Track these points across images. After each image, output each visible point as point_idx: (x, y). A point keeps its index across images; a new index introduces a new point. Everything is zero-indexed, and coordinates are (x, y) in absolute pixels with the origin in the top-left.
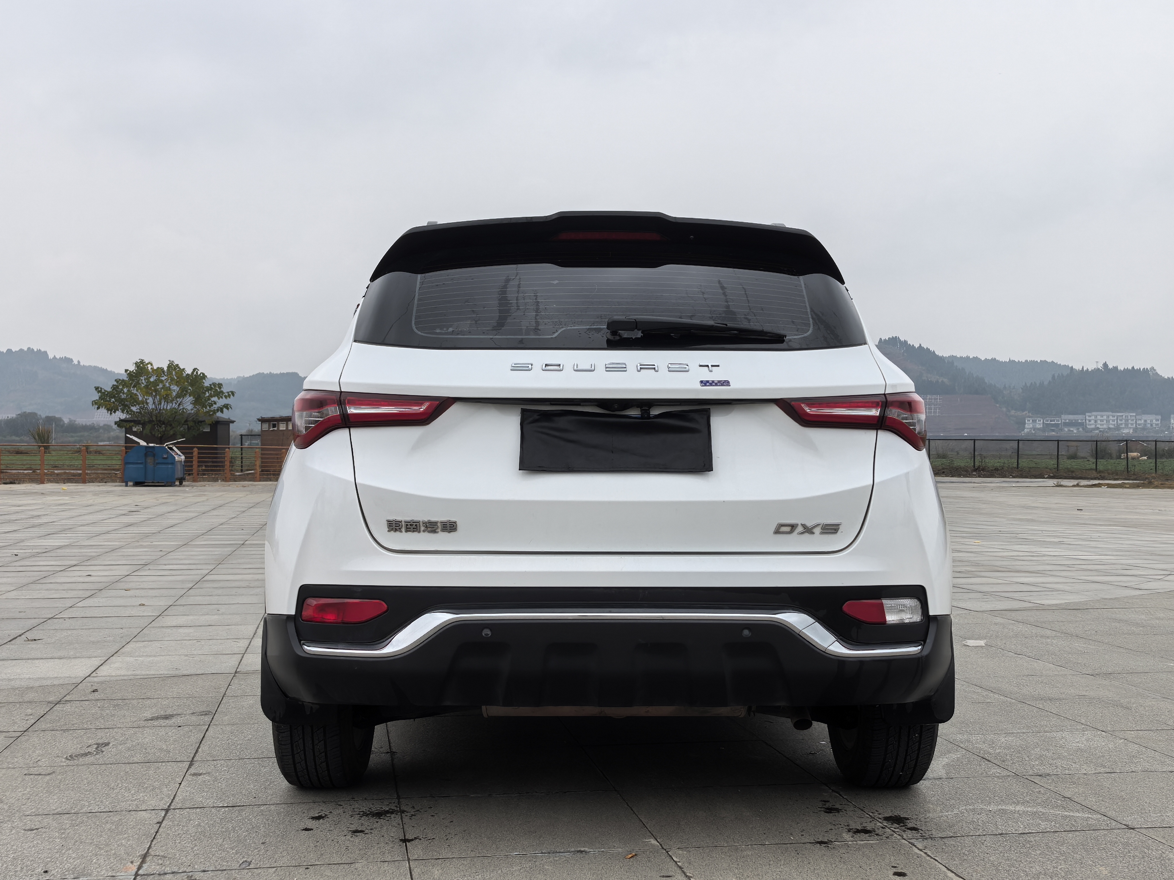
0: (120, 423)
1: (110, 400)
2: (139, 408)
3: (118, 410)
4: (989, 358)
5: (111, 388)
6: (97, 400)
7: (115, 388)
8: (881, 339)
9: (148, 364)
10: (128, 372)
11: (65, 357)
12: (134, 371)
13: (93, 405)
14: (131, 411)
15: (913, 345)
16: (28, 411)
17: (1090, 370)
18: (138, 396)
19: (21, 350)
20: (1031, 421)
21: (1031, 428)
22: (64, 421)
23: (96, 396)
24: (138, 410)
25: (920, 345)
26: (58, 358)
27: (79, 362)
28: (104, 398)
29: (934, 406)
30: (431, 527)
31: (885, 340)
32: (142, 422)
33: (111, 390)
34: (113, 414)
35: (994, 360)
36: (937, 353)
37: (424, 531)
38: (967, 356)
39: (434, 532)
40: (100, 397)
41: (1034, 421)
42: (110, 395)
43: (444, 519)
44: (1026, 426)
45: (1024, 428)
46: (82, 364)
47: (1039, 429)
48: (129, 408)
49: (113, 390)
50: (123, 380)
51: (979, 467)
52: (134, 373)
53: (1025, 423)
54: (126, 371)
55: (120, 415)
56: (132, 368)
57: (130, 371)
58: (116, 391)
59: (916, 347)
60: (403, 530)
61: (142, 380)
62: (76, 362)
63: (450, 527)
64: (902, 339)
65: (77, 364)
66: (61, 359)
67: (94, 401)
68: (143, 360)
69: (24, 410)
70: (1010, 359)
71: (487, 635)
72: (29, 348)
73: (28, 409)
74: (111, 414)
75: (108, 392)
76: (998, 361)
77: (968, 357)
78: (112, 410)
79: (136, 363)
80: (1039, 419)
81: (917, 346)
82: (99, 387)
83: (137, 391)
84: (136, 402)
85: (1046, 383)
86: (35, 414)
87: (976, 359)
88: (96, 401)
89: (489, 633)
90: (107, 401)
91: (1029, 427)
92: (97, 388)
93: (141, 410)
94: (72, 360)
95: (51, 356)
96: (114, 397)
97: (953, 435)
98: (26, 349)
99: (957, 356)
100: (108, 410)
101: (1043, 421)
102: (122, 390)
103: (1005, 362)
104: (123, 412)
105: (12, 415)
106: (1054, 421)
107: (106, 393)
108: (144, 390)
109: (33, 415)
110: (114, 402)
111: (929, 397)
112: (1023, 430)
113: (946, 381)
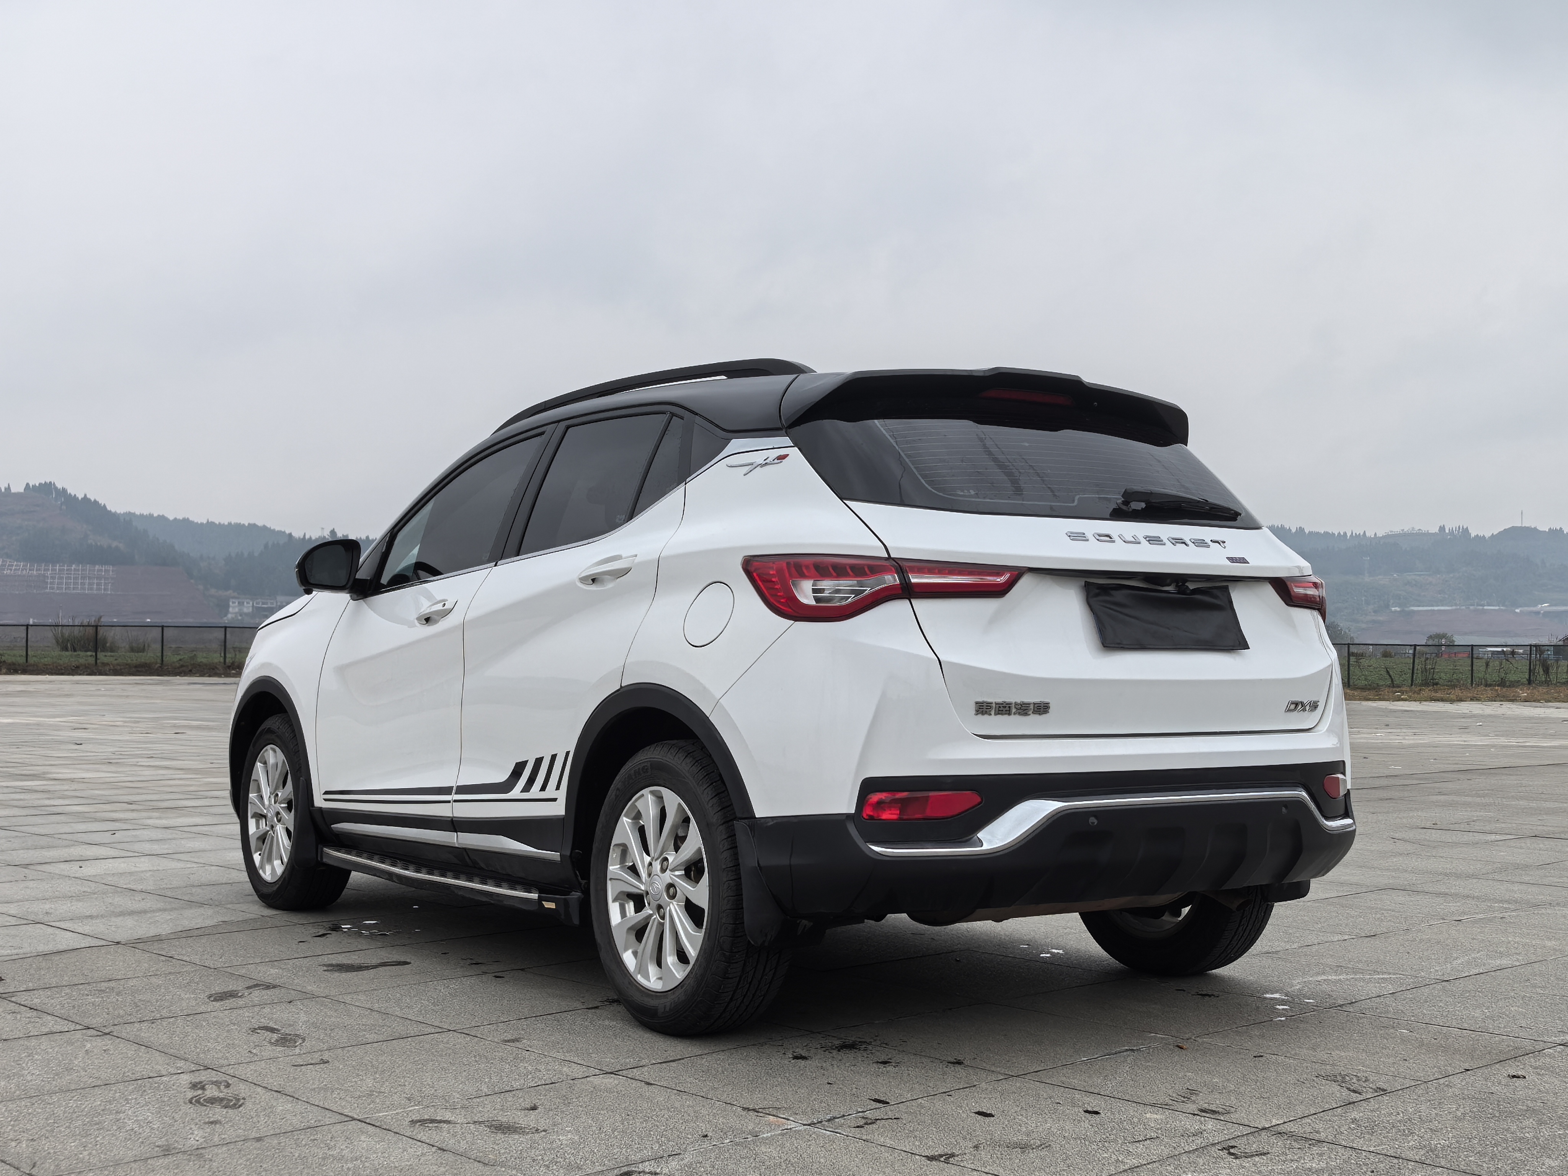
4: (180, 517)
8: (28, 484)
15: (75, 495)
17: (313, 538)
20: (237, 603)
21: (236, 613)
25: (85, 495)
29: (105, 580)
30: (1023, 709)
31: (34, 486)
35: (186, 521)
36: (109, 508)
37: (1015, 714)
38: (150, 514)
39: (1026, 714)
41: (241, 604)
43: (1037, 700)
44: (231, 609)
45: (227, 612)
47: (246, 614)
51: (233, 663)
53: (228, 606)
59: (80, 499)
60: (993, 712)
63: (1042, 709)
64: (59, 486)
70: (208, 520)
71: (1093, 823)
76: (192, 522)
77: (151, 516)
80: (248, 600)
81: (80, 496)
85: (256, 554)
87: (162, 518)
89: (1096, 822)
91: (234, 611)
97: (130, 620)
99: (136, 513)
101: (253, 604)
103: (202, 524)
106: (267, 603)
111: (97, 567)
112: (226, 616)
113: (121, 546)
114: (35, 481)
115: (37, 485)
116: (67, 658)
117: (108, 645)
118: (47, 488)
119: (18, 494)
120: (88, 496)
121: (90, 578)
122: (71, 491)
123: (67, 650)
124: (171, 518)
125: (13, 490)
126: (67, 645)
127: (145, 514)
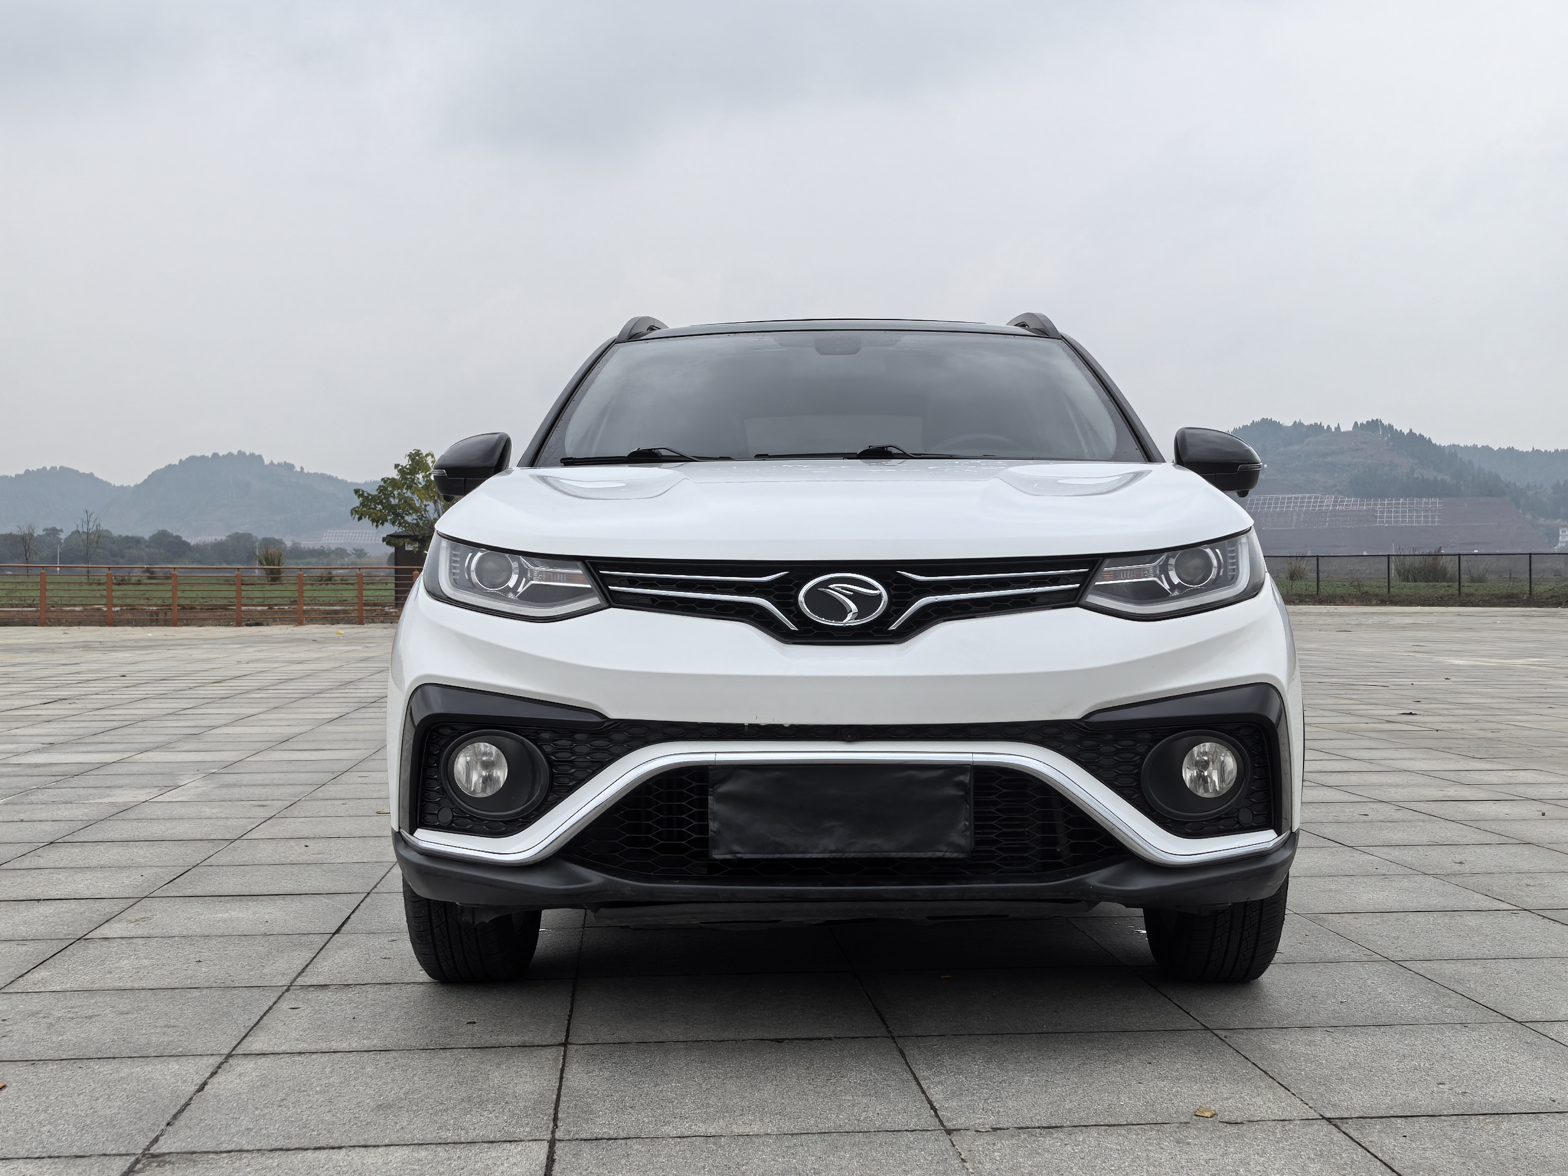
0: (389, 540)
1: (376, 507)
2: (416, 517)
3: (387, 521)
4: (1505, 446)
5: (377, 490)
6: (357, 507)
7: (382, 489)
8: (1356, 423)
9: (427, 455)
10: (400, 467)
11: (285, 462)
12: (408, 466)
13: (352, 514)
14: (406, 522)
15: (1401, 430)
16: (241, 532)
18: (414, 501)
19: (230, 454)
22: (285, 545)
23: (357, 502)
24: (415, 521)
25: (1411, 430)
26: (276, 464)
27: (302, 468)
28: (367, 504)
29: (1432, 513)
31: (1362, 424)
32: (420, 537)
33: (377, 493)
34: (380, 526)
35: (1512, 450)
36: (1434, 442)
40: (361, 503)
42: (374, 499)
45: (1557, 542)
46: (306, 471)
48: (403, 518)
49: (379, 493)
50: (393, 479)
52: (408, 469)
54: (396, 466)
55: (390, 529)
56: (405, 462)
57: (402, 466)
58: (384, 494)
59: (1406, 434)
61: (418, 478)
62: (298, 469)
64: (1386, 423)
65: (299, 472)
66: (279, 465)
67: (354, 509)
68: (419, 451)
69: (235, 530)
70: (1533, 448)
72: (240, 452)
73: (241, 530)
74: (377, 526)
75: (374, 497)
76: (1517, 451)
77: (1475, 447)
78: (378, 521)
79: (409, 456)
81: (1406, 431)
82: (360, 489)
83: (413, 493)
84: (412, 508)
86: (250, 536)
87: (1487, 449)
88: (357, 509)
90: (372, 508)
92: (356, 491)
93: (419, 521)
94: (293, 466)
95: (267, 462)
96: (381, 503)
98: (235, 453)
99: (1461, 445)
100: (373, 521)
102: (392, 493)
103: (1527, 453)
104: (393, 523)
105: (221, 537)
107: (370, 497)
108: (423, 492)
109: (247, 537)
110: (380, 510)
111: (1424, 500)
112: (1556, 545)
113: (1448, 478)
114: (1363, 420)
115: (1365, 423)
116: (1409, 588)
117: (1448, 575)
118: (1374, 425)
119: (1347, 433)
120: (1413, 431)
121: (1417, 511)
122: (1397, 427)
123: (1408, 581)
124: (1496, 449)
125: (1343, 430)
126: (1408, 577)
127: (1469, 446)
